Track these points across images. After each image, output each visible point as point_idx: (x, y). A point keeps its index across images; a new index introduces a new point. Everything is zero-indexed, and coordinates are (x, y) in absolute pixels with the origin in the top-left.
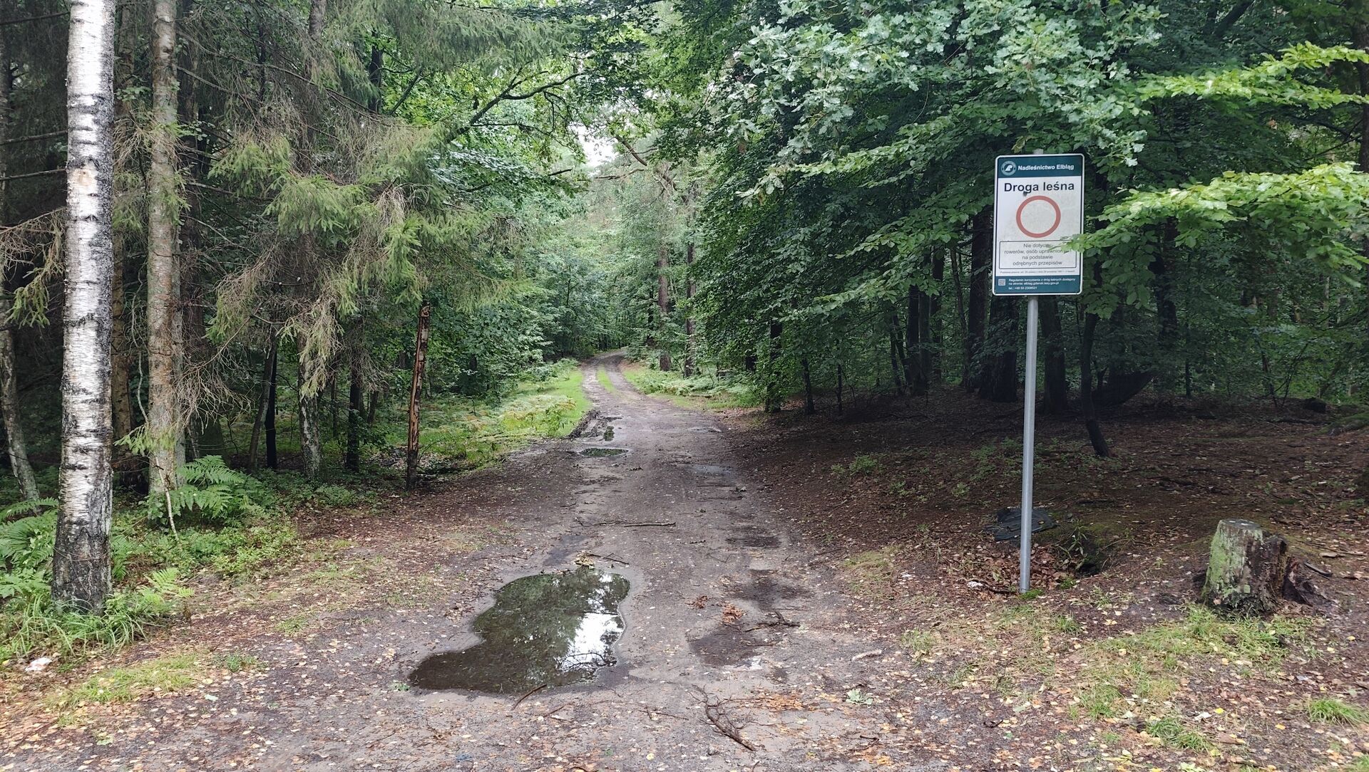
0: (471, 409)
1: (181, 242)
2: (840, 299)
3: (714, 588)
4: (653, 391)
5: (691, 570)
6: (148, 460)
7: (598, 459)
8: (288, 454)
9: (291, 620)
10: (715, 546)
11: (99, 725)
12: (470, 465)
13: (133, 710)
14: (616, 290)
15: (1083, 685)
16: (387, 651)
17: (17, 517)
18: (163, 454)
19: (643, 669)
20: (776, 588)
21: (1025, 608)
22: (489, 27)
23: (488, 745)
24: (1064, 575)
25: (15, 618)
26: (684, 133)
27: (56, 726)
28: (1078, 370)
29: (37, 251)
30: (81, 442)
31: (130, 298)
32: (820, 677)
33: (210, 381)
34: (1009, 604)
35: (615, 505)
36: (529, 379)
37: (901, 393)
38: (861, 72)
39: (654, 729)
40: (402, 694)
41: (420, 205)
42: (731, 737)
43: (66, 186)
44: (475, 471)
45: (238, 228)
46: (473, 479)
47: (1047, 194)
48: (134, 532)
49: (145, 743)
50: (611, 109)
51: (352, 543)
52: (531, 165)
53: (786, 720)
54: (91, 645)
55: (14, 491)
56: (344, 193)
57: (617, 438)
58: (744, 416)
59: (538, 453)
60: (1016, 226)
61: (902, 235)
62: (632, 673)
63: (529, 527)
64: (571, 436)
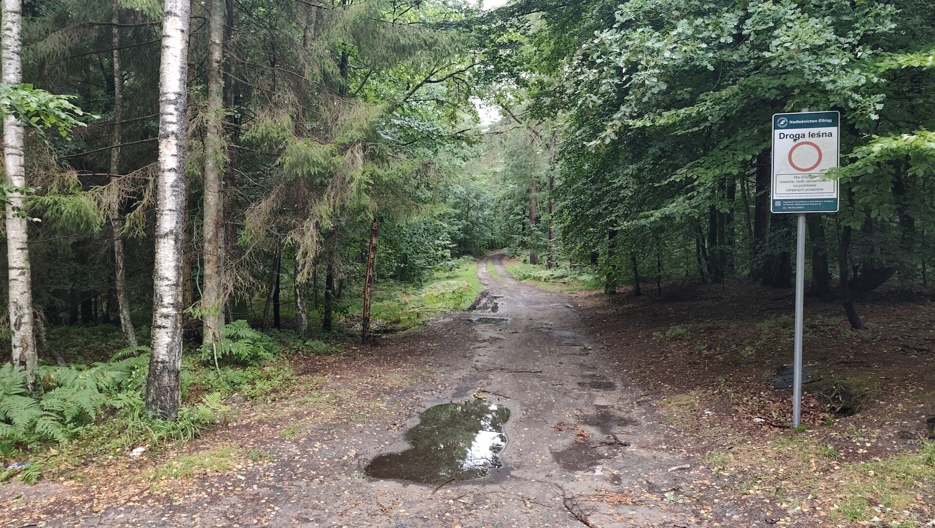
0: (403, 290)
1: (224, 183)
2: (657, 214)
3: (569, 417)
4: (525, 278)
5: (553, 404)
6: (202, 322)
7: (488, 325)
8: (287, 319)
9: (290, 429)
10: (569, 387)
11: (174, 492)
12: (403, 327)
13: (194, 483)
14: (500, 209)
15: (841, 496)
16: (350, 452)
17: (124, 357)
18: (212, 318)
19: (521, 471)
20: (613, 418)
21: (797, 438)
22: (418, 37)
23: (417, 517)
24: (827, 415)
25: (123, 422)
26: (548, 101)
27: (148, 491)
28: (837, 265)
29: (139, 190)
30: (164, 311)
31: (192, 218)
32: (645, 482)
33: (241, 272)
34: (785, 435)
35: (500, 358)
36: (441, 270)
37: (704, 281)
38: (672, 59)
39: (528, 513)
40: (361, 480)
41: (373, 157)
42: (581, 521)
43: (158, 150)
44: (406, 332)
45: (258, 172)
46: (405, 337)
47: (811, 140)
48: (194, 369)
49: (202, 505)
50: (498, 86)
51: (328, 379)
52: (444, 127)
53: (621, 511)
54: (169, 440)
55: (122, 341)
56: (325, 149)
57: (500, 311)
58: (590, 296)
59: (447, 320)
60: (789, 164)
61: (702, 170)
62: (513, 473)
63: (442, 371)
64: (470, 309)
